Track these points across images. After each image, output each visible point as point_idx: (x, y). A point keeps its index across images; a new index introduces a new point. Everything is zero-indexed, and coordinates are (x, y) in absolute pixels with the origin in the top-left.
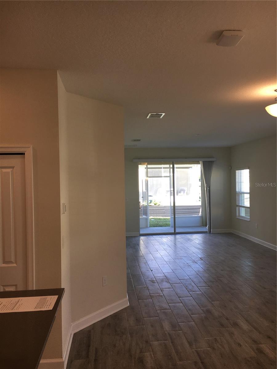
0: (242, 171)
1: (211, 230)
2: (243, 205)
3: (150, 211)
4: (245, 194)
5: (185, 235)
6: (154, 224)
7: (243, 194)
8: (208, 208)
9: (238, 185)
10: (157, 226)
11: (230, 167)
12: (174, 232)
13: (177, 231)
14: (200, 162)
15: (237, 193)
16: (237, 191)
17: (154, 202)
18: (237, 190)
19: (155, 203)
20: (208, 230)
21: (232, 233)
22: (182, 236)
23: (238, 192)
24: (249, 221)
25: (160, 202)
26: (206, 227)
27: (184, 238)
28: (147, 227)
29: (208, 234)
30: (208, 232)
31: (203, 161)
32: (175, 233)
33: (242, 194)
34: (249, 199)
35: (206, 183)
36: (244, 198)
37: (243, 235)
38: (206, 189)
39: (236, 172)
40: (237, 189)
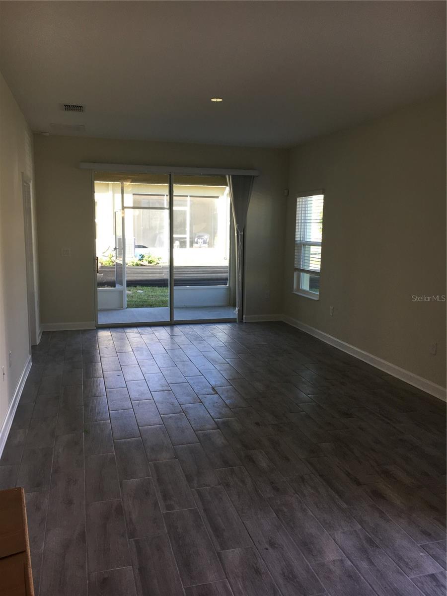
0: (310, 198)
1: (244, 316)
2: (306, 268)
3: (128, 275)
4: (312, 247)
5: (192, 326)
6: (139, 301)
7: (309, 246)
8: (238, 273)
9: (300, 227)
10: (142, 306)
11: (286, 191)
12: (169, 320)
13: (176, 318)
14: (227, 176)
15: (297, 244)
16: (296, 239)
17: (147, 259)
18: (298, 238)
19: (149, 259)
20: (236, 316)
21: (285, 323)
22: (184, 330)
23: (299, 242)
24: (318, 300)
25: (159, 259)
26: (234, 312)
27: (188, 333)
28: (121, 308)
29: (237, 325)
30: (237, 321)
31: (233, 176)
32: (171, 324)
33: (306, 246)
34: (320, 256)
35: (237, 223)
36: (310, 254)
37: (305, 327)
38: (236, 235)
39: (298, 200)
40: (296, 236)
